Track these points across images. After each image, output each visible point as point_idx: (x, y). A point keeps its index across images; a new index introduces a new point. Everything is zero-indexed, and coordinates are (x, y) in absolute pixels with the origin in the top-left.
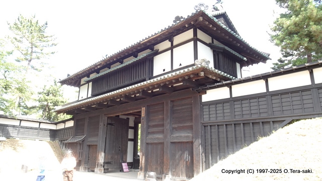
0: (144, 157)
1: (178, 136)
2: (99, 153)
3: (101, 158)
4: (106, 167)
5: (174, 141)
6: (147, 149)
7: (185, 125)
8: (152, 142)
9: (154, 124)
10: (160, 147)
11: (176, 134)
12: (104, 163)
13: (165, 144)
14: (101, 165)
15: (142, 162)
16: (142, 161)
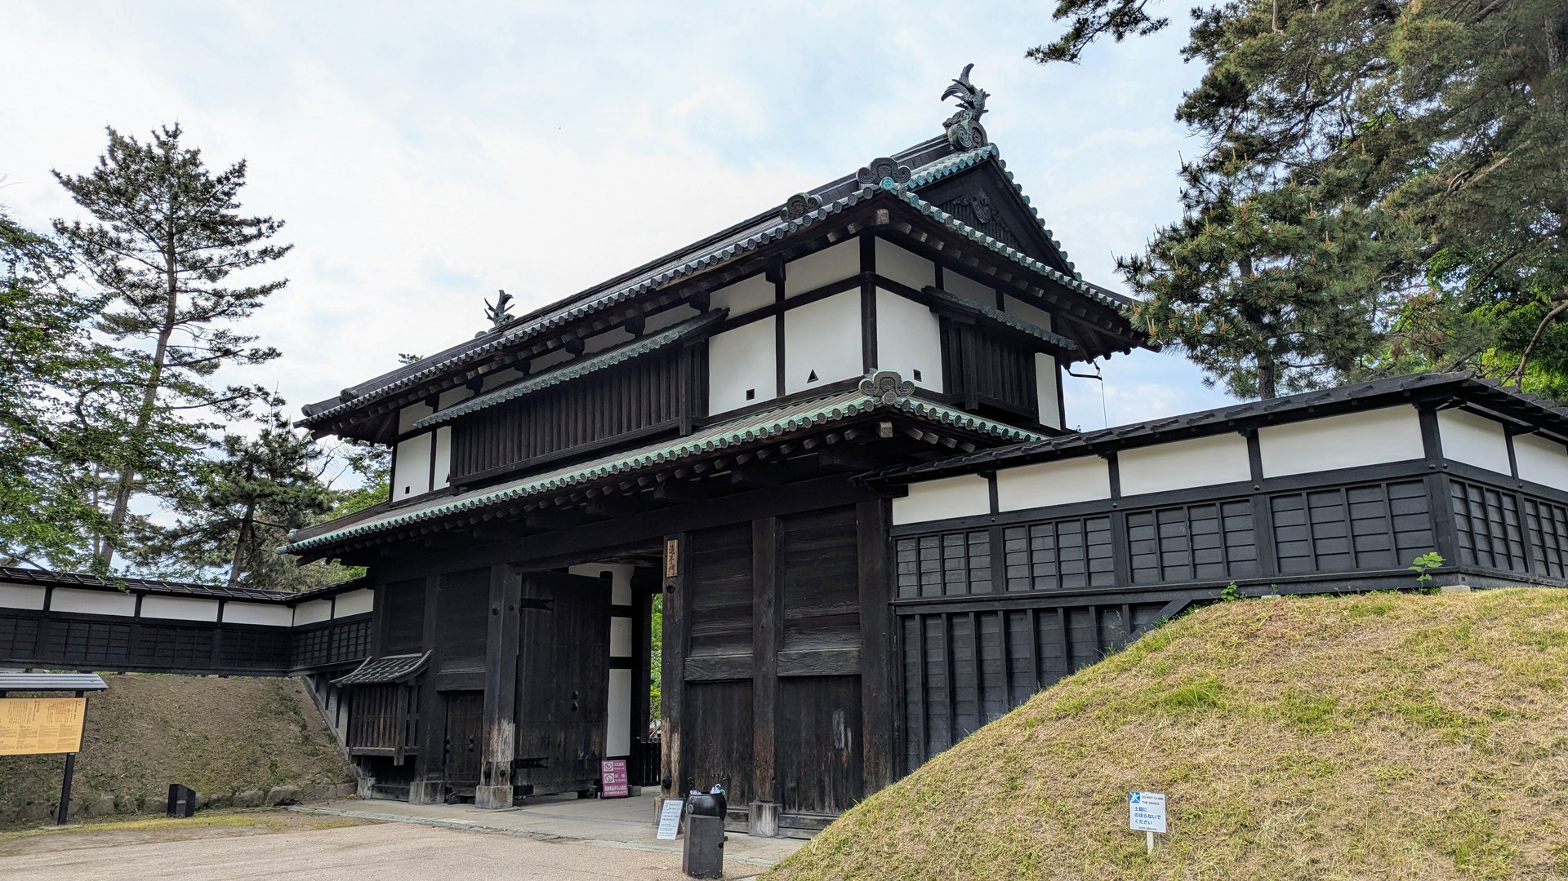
0: (676, 736)
1: (805, 655)
2: (491, 722)
3: (502, 746)
4: (522, 782)
5: (790, 673)
6: (687, 704)
7: (832, 610)
8: (707, 676)
9: (714, 604)
10: (738, 693)
11: (800, 647)
12: (516, 764)
13: (759, 683)
14: (503, 774)
15: (669, 756)
16: (672, 752)
